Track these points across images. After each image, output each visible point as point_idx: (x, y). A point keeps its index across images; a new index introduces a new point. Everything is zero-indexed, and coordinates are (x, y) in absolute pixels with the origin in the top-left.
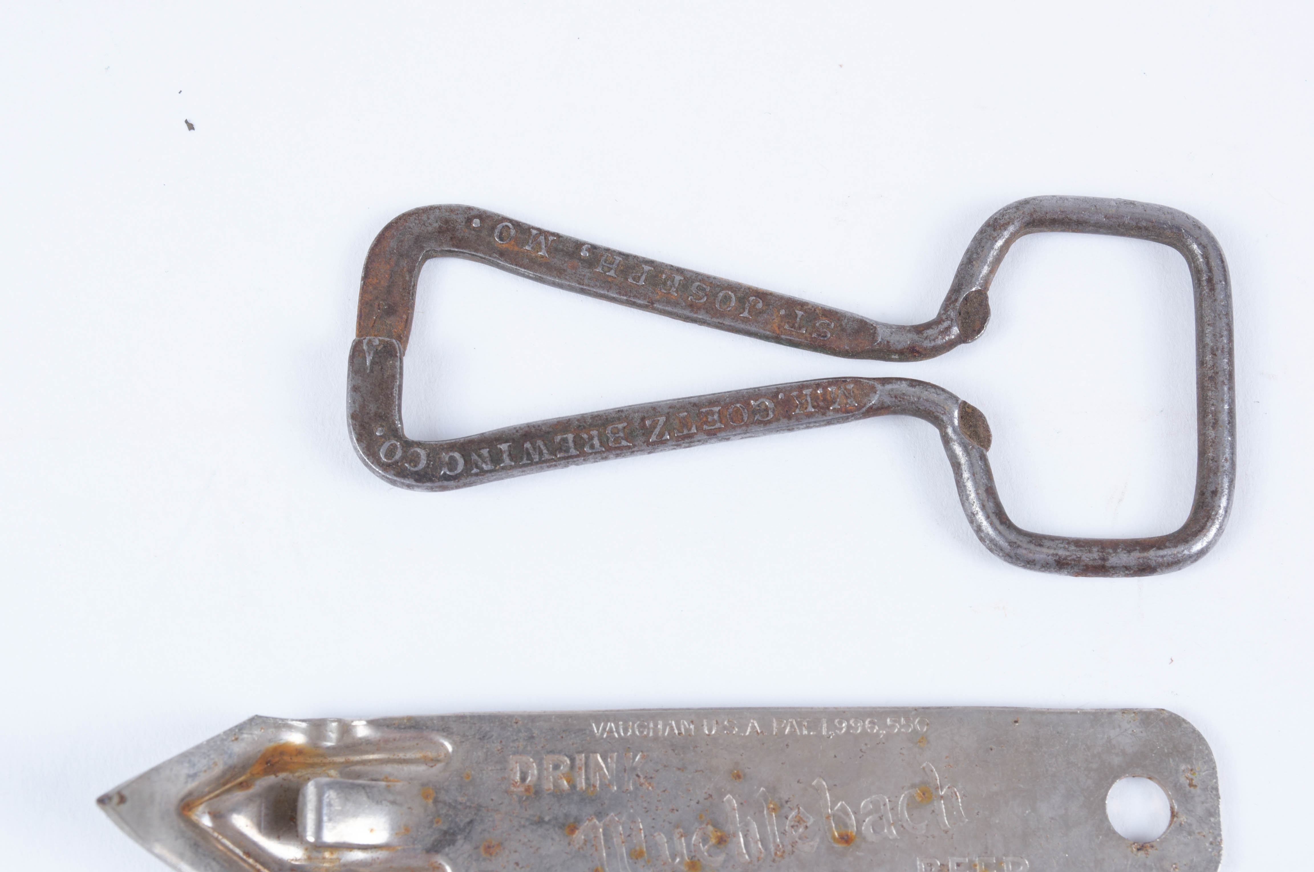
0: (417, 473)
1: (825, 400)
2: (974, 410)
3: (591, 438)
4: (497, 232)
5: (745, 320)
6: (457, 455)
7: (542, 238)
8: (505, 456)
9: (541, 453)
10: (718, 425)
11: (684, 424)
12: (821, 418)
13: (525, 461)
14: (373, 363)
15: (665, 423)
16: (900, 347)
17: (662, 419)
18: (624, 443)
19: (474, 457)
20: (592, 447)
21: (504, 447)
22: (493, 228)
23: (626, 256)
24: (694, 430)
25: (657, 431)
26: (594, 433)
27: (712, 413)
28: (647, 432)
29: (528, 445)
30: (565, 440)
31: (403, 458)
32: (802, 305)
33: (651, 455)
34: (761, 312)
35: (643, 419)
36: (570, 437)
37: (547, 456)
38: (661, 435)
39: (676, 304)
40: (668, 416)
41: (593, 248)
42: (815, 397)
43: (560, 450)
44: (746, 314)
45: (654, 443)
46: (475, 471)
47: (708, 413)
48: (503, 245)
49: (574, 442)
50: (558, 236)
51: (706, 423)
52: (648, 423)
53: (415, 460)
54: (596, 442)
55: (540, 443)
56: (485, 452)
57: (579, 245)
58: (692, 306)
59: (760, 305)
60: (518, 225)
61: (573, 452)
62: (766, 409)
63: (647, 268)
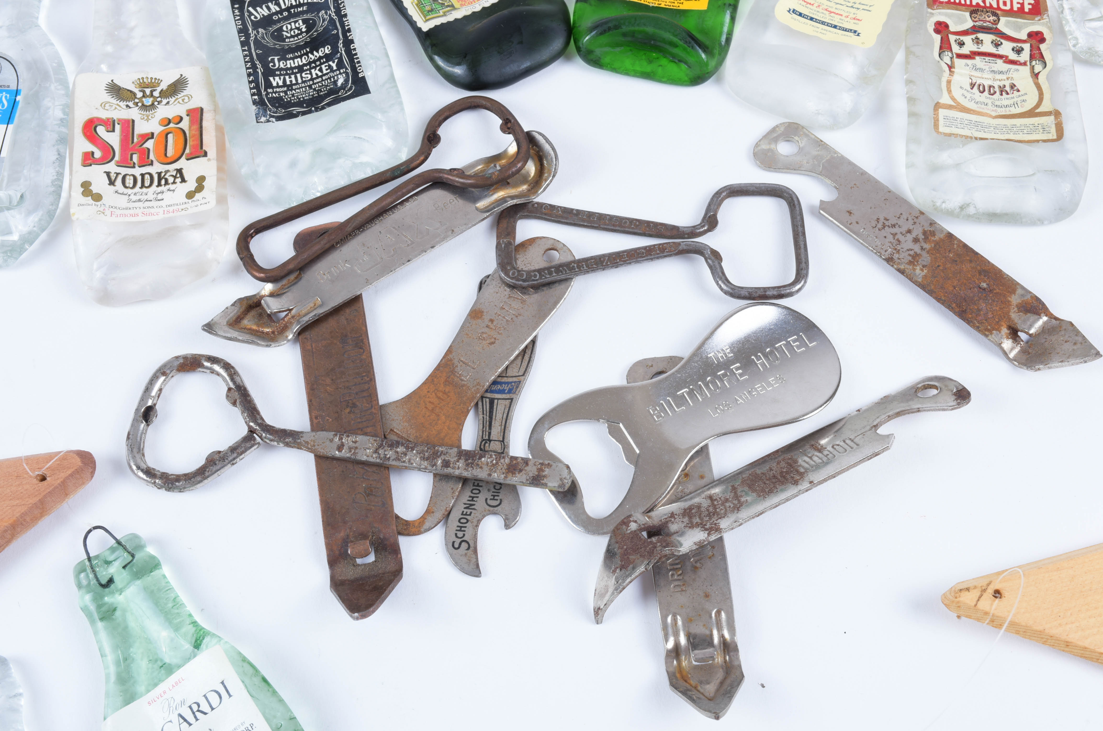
0: (523, 280)
1: (663, 249)
2: (715, 251)
3: (583, 265)
4: (543, 208)
5: (633, 228)
6: (537, 273)
7: (559, 208)
8: (554, 272)
9: (566, 271)
10: (626, 259)
11: (614, 259)
12: (662, 255)
13: (560, 274)
14: (504, 247)
15: (608, 259)
16: (688, 232)
17: (607, 258)
18: (594, 266)
19: (543, 273)
20: (583, 268)
21: (553, 270)
22: (542, 207)
23: (589, 212)
24: (618, 261)
25: (606, 261)
26: (584, 263)
27: (624, 255)
28: (602, 262)
29: (561, 269)
30: (574, 266)
31: (518, 275)
32: (652, 222)
33: (605, 272)
34: (638, 226)
35: (600, 259)
36: (575, 265)
37: (568, 272)
38: (607, 263)
39: (608, 225)
40: (609, 257)
41: (577, 210)
42: (659, 248)
43: (572, 269)
44: (633, 226)
45: (604, 266)
46: (543, 278)
47: (622, 255)
48: (546, 211)
49: (577, 267)
50: (565, 207)
51: (623, 258)
52: (602, 259)
53: (522, 275)
54: (584, 266)
55: (565, 268)
56: (546, 272)
57: (572, 210)
58: (614, 225)
59: (638, 223)
60: (550, 205)
61: (577, 270)
62: (643, 253)
63: (597, 215)
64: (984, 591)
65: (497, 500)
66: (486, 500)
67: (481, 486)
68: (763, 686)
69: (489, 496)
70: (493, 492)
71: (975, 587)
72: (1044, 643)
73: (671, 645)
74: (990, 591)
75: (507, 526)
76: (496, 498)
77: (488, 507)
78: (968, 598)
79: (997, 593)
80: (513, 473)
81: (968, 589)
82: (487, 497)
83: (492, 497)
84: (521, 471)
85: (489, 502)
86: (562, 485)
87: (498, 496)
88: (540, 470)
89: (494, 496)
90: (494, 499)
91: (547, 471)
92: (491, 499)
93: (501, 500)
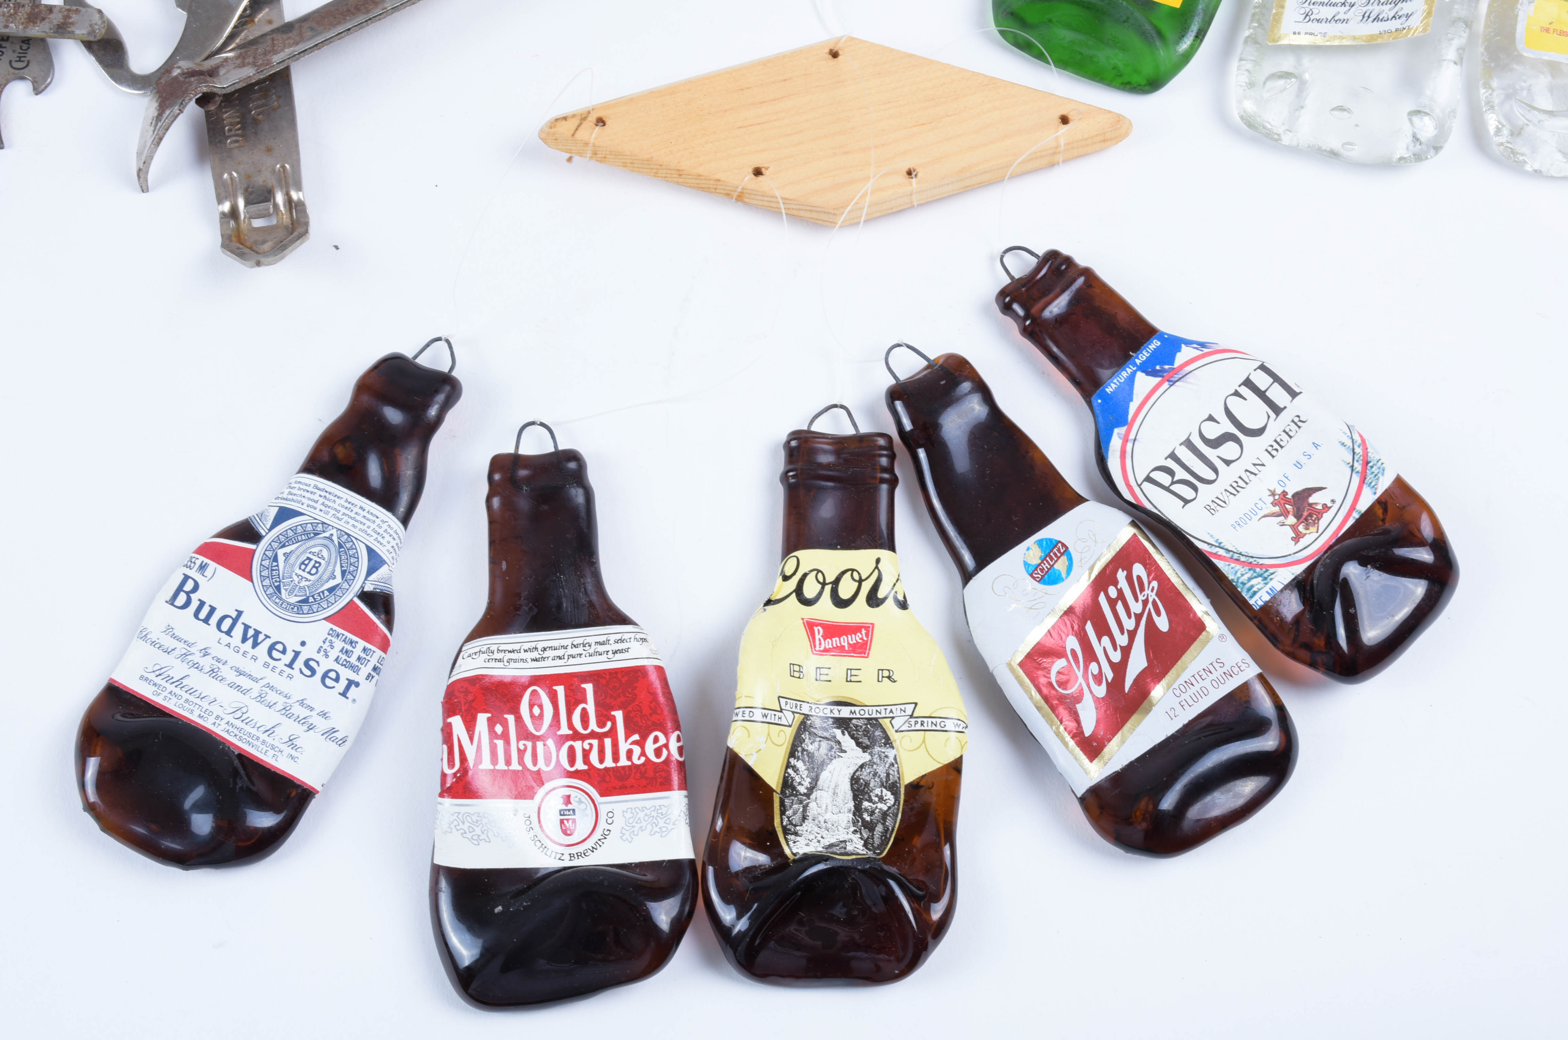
64: (584, 119)
65: (23, 61)
66: (11, 62)
67: (5, 47)
68: (337, 247)
69: (14, 56)
70: (19, 53)
71: (574, 116)
72: (656, 175)
73: (226, 207)
74: (593, 118)
75: (37, 91)
76: (22, 59)
77: (12, 70)
78: (566, 128)
79: (601, 122)
80: (35, 23)
81: (565, 118)
82: (12, 59)
83: (18, 59)
84: (43, 19)
85: (15, 65)
86: (92, 32)
87: (25, 57)
88: (67, 17)
89: (20, 57)
90: (20, 61)
91: (74, 18)
92: (16, 61)
93: (28, 62)
